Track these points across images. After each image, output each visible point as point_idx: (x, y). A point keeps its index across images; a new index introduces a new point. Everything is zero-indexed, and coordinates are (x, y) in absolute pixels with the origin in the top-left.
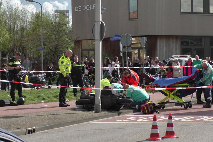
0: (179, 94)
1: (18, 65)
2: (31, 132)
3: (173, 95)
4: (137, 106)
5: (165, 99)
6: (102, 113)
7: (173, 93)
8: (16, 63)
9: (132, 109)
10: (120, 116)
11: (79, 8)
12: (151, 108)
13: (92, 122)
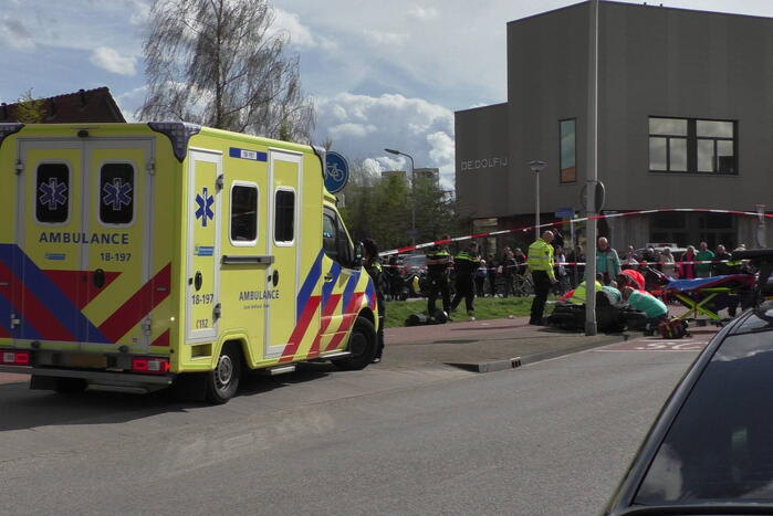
0: (713, 305)
1: (445, 256)
2: (516, 364)
3: (702, 307)
4: (648, 325)
5: (689, 314)
6: (599, 337)
7: (701, 304)
8: (441, 254)
9: (640, 330)
10: (628, 342)
11: (468, 165)
12: (678, 327)
13: (597, 349)
